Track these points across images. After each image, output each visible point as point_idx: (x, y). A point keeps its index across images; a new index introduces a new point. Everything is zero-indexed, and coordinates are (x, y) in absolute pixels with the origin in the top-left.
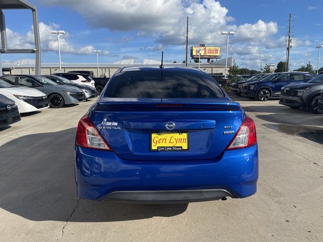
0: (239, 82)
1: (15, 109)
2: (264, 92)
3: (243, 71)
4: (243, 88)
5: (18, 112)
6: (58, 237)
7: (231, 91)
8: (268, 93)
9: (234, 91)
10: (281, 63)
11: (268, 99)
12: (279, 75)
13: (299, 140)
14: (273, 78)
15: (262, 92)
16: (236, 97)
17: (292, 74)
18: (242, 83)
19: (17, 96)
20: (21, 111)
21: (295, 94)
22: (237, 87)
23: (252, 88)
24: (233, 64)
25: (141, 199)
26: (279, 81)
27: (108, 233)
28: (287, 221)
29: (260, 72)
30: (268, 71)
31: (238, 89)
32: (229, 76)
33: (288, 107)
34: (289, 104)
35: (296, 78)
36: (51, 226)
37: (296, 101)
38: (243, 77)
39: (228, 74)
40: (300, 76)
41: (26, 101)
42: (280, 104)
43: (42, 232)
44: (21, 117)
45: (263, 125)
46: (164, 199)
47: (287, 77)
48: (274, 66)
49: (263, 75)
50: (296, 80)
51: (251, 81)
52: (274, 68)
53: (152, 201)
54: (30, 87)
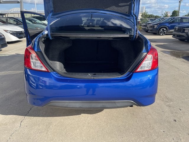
0: (148, 23)
1: (4, 39)
2: (163, 30)
3: (151, 16)
4: (150, 27)
5: (5, 41)
6: (16, 128)
7: (142, 29)
8: (165, 30)
9: (144, 29)
10: (175, 11)
11: (165, 34)
12: (174, 18)
13: (184, 62)
14: (169, 20)
15: (162, 30)
16: (145, 33)
17: (182, 18)
18: (149, 24)
19: (6, 31)
20: (7, 40)
21: (184, 31)
22: (146, 27)
23: (156, 26)
24: (144, 11)
25: (72, 106)
26: (173, 22)
27: (51, 126)
28: (175, 121)
29: (161, 17)
30: (166, 16)
31: (146, 28)
32: (141, 19)
33: (178, 40)
34: (179, 38)
35: (184, 21)
36: (14, 120)
37: (183, 36)
38: (150, 20)
39: (141, 17)
40: (187, 19)
41: (11, 34)
42: (173, 37)
43: (7, 124)
44: (8, 44)
45: (161, 51)
46: (87, 107)
47: (179, 20)
48: (170, 13)
49: (163, 18)
50: (184, 22)
51: (155, 22)
52: (170, 14)
53: (79, 108)
54: (15, 25)
